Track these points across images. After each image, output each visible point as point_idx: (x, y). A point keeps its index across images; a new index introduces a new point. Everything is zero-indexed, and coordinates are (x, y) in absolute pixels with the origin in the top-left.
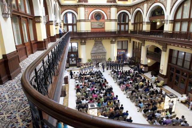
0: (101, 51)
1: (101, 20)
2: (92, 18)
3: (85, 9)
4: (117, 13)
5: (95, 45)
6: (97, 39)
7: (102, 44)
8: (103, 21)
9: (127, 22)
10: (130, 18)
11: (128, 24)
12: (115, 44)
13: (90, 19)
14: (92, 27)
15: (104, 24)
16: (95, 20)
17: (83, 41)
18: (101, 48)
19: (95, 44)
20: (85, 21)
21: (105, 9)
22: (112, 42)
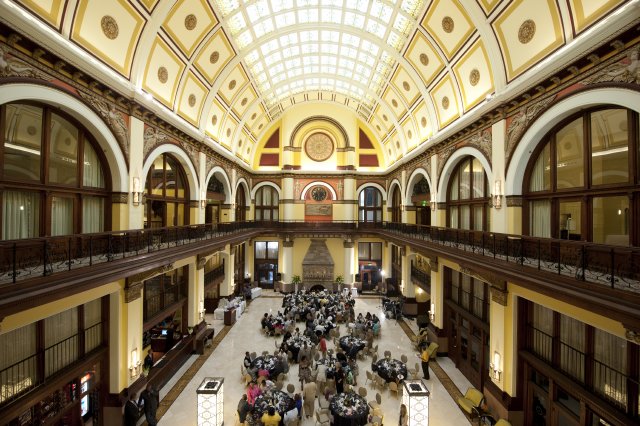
0: (323, 261)
1: (325, 202)
2: (307, 197)
3: (295, 182)
4: (357, 188)
5: (312, 249)
6: (316, 236)
7: (325, 246)
8: (329, 202)
9: (379, 205)
10: (385, 198)
11: (381, 209)
12: (353, 249)
13: (303, 198)
14: (308, 213)
15: (331, 208)
16: (313, 201)
17: (288, 240)
18: (322, 254)
19: (311, 246)
20: (293, 201)
21: (332, 182)
22: (347, 245)
